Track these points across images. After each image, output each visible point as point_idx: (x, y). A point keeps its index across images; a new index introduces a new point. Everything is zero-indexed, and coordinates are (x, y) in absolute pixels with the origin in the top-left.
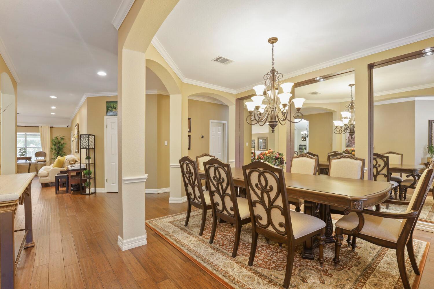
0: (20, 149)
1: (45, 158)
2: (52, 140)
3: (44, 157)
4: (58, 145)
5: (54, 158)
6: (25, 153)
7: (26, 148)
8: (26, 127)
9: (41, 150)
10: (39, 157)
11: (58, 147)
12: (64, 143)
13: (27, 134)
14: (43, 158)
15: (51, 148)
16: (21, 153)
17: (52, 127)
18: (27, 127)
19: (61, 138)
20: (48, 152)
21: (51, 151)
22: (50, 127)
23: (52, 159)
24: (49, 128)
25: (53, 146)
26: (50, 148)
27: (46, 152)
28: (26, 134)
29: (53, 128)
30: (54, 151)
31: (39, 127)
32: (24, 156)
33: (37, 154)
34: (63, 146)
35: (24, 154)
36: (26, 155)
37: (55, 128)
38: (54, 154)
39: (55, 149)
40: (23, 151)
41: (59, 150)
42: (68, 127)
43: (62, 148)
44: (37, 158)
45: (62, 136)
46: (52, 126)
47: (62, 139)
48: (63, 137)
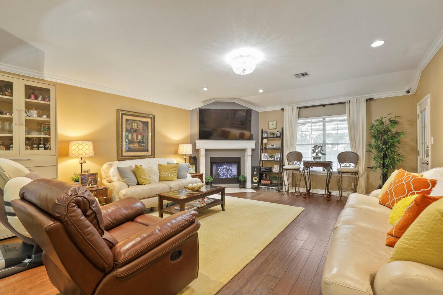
0: (314, 146)
1: (356, 166)
2: (370, 127)
3: (354, 163)
4: (385, 136)
5: (375, 165)
6: (322, 153)
7: (325, 145)
8: (324, 105)
9: (349, 150)
10: (346, 163)
11: (385, 143)
12: (398, 134)
13: (327, 119)
14: (353, 165)
15: (369, 145)
16: (315, 155)
17: (371, 99)
18: (326, 107)
19: (391, 121)
20: (362, 154)
21: (368, 151)
22: (367, 100)
23: (371, 168)
24: (365, 103)
25: (373, 141)
26: (367, 145)
27: (358, 153)
28: (324, 119)
29: (372, 102)
30: (374, 151)
31: (344, 103)
32: (320, 159)
33: (342, 158)
34: (397, 140)
35: (320, 155)
36: (325, 158)
37: (376, 100)
38: (375, 158)
39: (378, 147)
40: (319, 149)
41: (387, 149)
42: (408, 92)
43: (393, 145)
44: (342, 165)
45: (392, 117)
46: (368, 98)
47: (394, 122)
48: (397, 119)
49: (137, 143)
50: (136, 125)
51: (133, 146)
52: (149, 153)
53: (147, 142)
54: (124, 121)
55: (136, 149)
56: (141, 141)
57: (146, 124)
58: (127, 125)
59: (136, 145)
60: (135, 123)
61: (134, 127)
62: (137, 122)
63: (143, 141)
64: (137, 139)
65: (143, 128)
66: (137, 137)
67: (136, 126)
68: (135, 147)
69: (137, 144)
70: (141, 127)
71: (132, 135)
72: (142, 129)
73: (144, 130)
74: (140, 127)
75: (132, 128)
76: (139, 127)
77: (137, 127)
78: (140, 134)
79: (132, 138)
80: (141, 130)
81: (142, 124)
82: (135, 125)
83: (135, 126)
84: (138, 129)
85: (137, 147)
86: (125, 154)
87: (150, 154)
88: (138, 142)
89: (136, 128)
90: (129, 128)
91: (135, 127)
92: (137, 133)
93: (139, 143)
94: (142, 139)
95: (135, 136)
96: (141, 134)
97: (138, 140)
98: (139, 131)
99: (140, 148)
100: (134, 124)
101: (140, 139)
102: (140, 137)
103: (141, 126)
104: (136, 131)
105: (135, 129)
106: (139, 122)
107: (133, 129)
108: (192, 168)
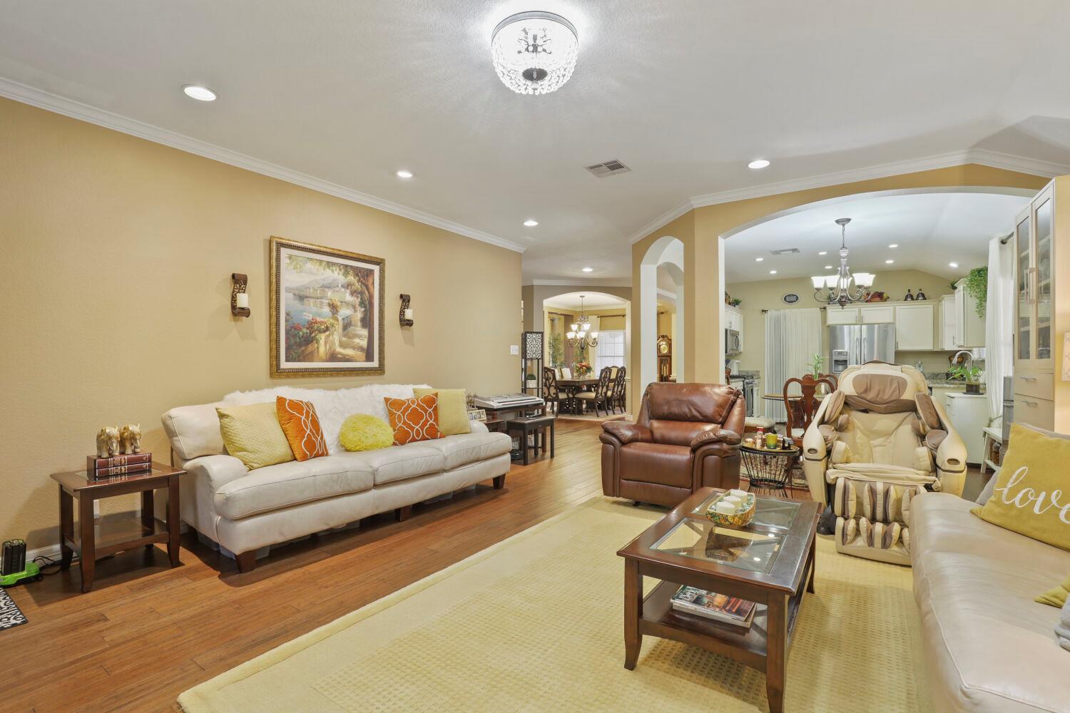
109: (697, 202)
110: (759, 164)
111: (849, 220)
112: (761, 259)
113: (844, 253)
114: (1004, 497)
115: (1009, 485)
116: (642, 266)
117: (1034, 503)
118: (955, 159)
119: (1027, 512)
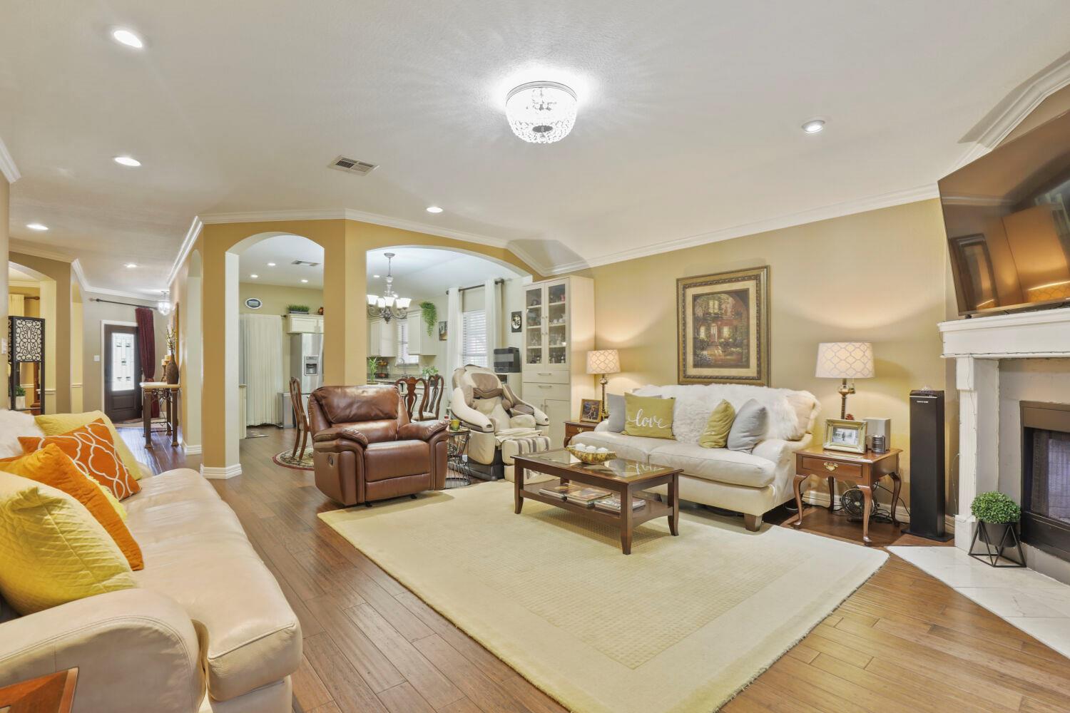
49: (720, 346)
50: (717, 303)
51: (711, 355)
52: (752, 371)
53: (745, 341)
54: (689, 299)
55: (716, 361)
56: (731, 340)
57: (742, 296)
58: (696, 308)
59: (718, 352)
60: (714, 299)
61: (711, 311)
62: (719, 295)
63: (735, 340)
64: (720, 337)
65: (734, 307)
66: (720, 332)
67: (716, 306)
68: (715, 355)
69: (720, 348)
70: (728, 306)
71: (708, 330)
72: (731, 312)
73: (738, 314)
74: (726, 308)
75: (707, 314)
76: (723, 306)
77: (720, 308)
78: (726, 325)
79: (708, 334)
80: (729, 314)
81: (731, 300)
82: (714, 304)
83: (713, 306)
84: (722, 314)
85: (720, 356)
86: (692, 371)
87: (755, 375)
88: (721, 344)
89: (716, 311)
90: (700, 313)
91: (714, 308)
92: (719, 323)
93: (726, 345)
94: (733, 336)
95: (714, 330)
96: (728, 323)
97: (723, 340)
98: (725, 317)
99: (728, 357)
100: (711, 303)
101: (727, 336)
102: (726, 331)
103: (729, 302)
104: (717, 318)
105: (715, 314)
106: (724, 296)
107: (710, 314)
108: (854, 432)
109: (350, 215)
110: (434, 210)
111: (393, 255)
112: (274, 264)
113: (389, 280)
114: (637, 424)
115: (638, 418)
116: (226, 253)
117: (648, 423)
118: (501, 244)
119: (647, 428)
